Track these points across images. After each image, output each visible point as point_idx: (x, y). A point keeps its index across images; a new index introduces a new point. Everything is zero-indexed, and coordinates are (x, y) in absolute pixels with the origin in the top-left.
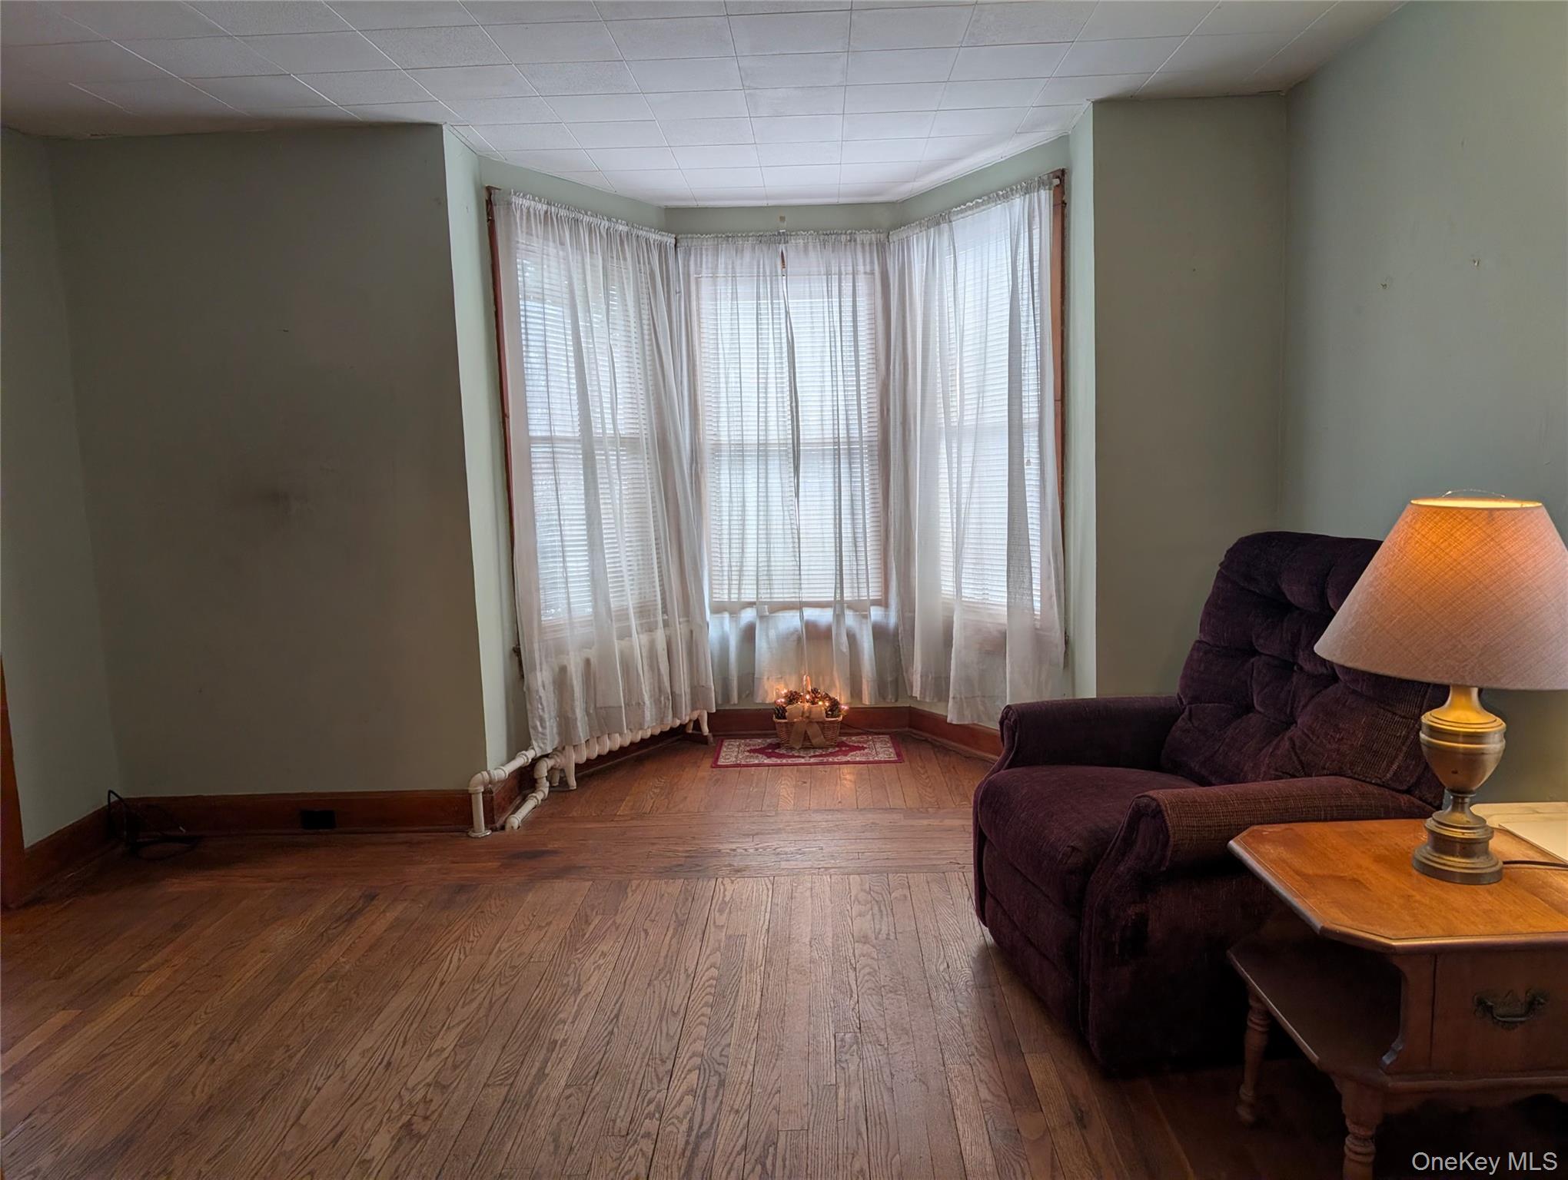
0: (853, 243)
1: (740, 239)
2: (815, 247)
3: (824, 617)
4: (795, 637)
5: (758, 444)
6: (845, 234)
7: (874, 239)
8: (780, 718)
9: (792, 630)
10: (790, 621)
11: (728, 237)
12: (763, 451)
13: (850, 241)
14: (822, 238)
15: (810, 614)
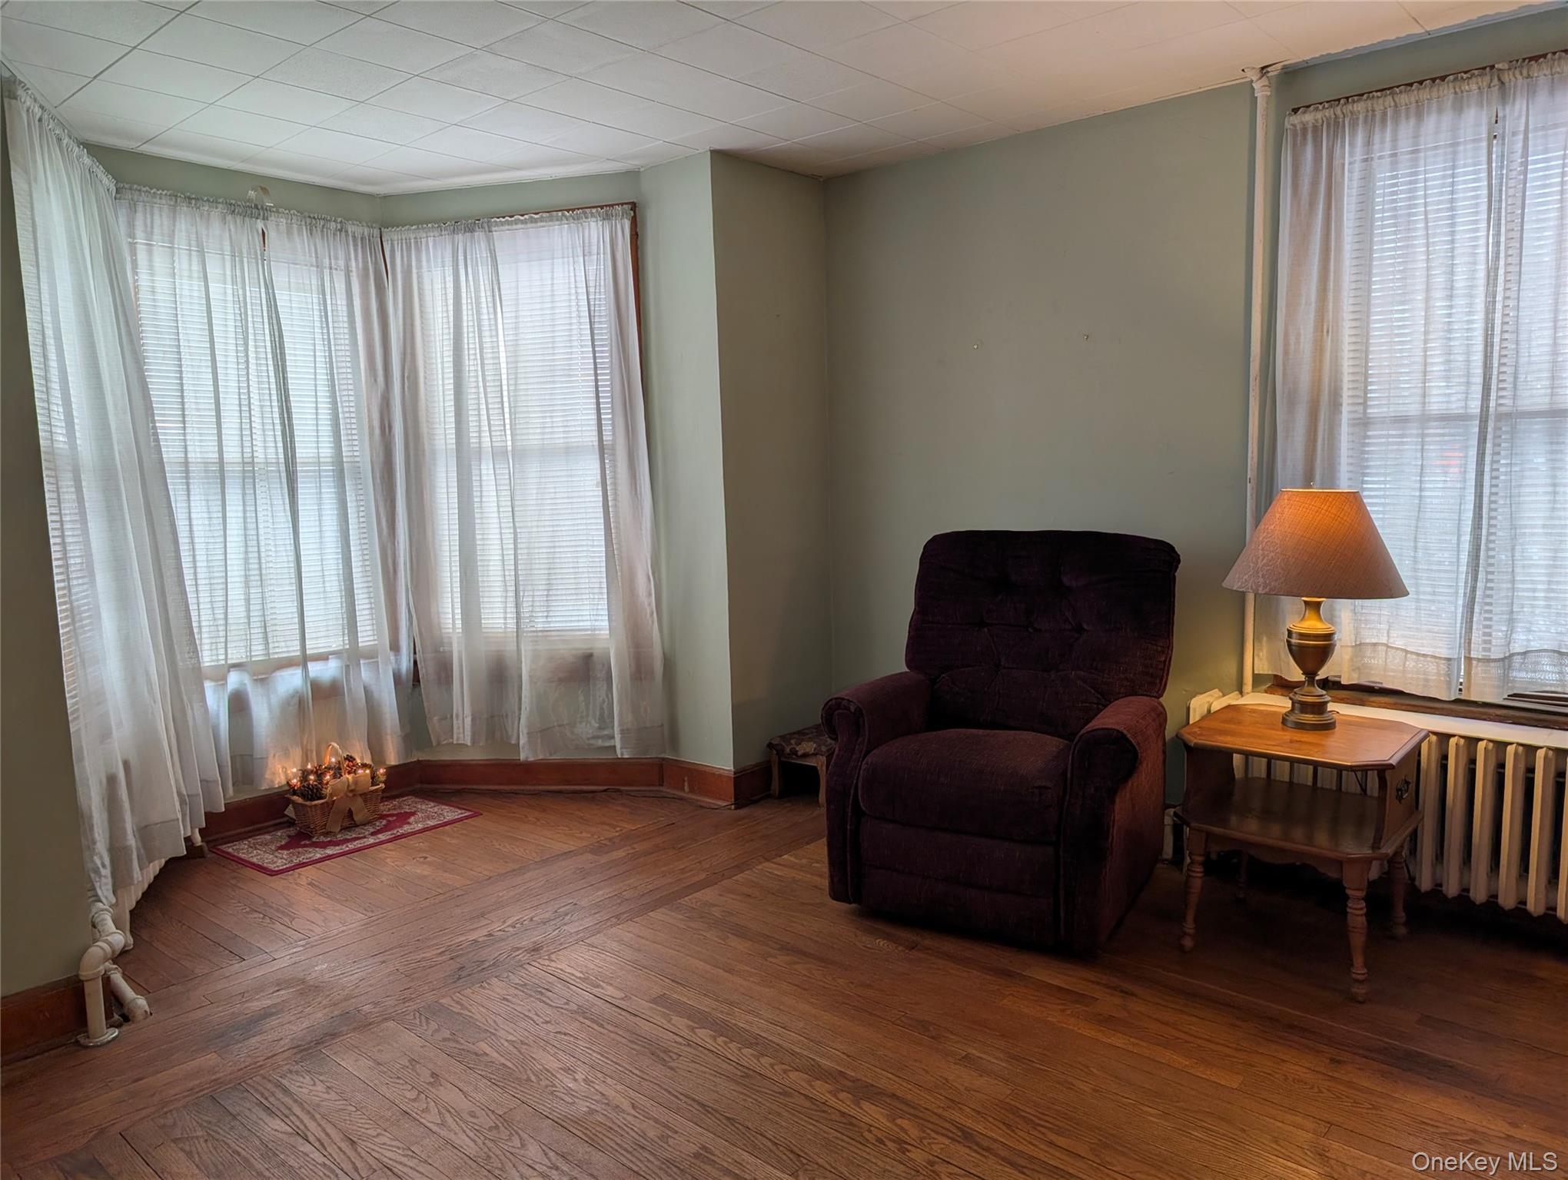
0: (343, 234)
1: (207, 204)
2: (300, 231)
3: (325, 671)
4: (296, 700)
5: (244, 463)
6: (335, 221)
7: (366, 234)
8: (313, 799)
9: (291, 691)
10: (291, 681)
11: (189, 198)
12: (249, 473)
13: (340, 231)
14: (308, 221)
15: (315, 669)
